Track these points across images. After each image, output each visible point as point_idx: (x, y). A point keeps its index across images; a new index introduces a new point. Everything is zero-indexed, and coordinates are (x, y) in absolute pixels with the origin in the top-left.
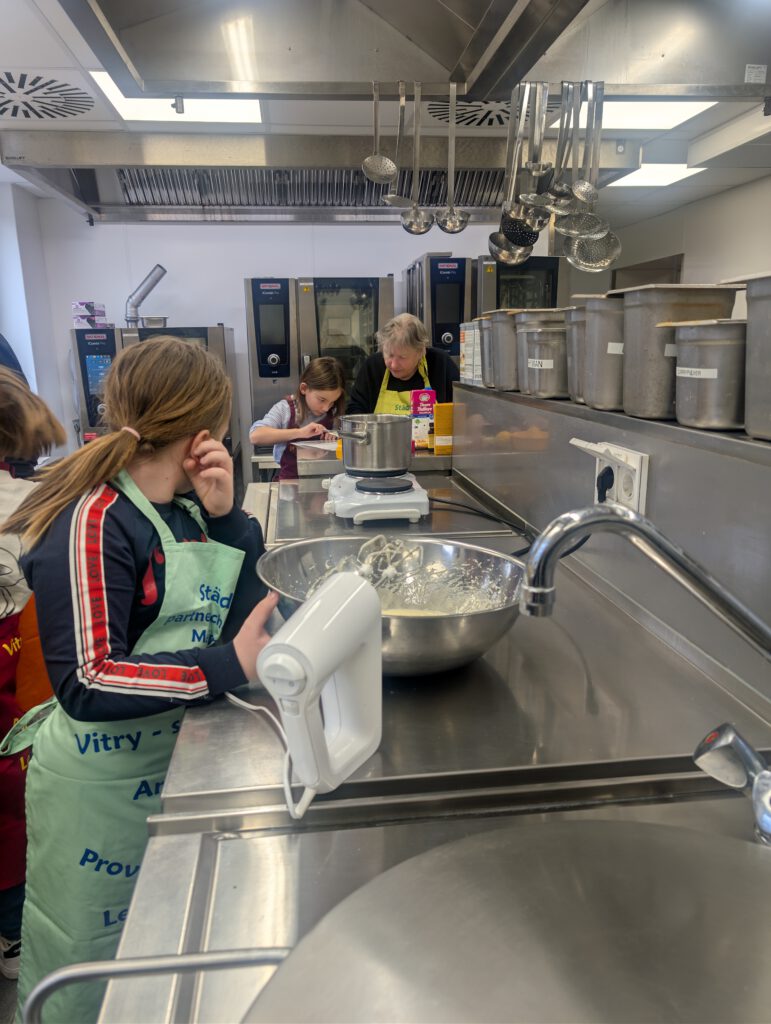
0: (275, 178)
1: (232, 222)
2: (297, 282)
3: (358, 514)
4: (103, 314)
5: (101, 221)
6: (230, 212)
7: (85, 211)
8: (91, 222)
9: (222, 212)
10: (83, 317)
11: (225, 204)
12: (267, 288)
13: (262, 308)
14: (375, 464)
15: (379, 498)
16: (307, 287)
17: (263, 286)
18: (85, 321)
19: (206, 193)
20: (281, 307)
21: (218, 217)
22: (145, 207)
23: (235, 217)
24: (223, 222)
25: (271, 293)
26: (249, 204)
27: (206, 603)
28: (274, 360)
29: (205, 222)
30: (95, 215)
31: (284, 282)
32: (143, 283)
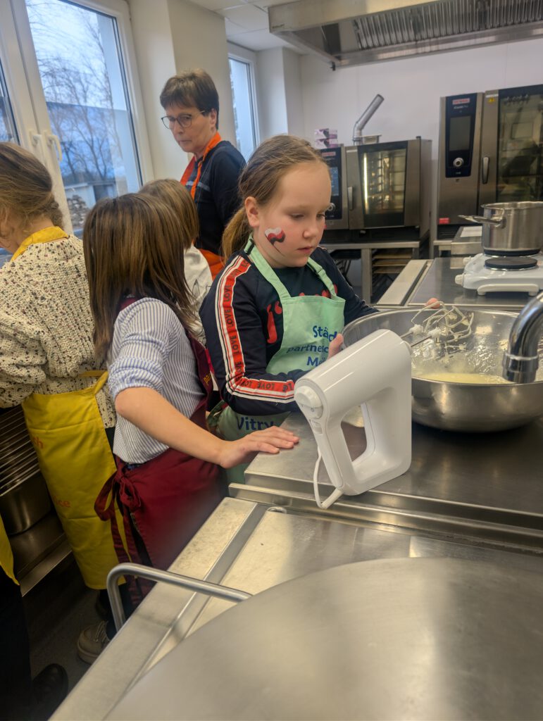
0: (476, 7)
1: (438, 51)
2: (484, 95)
3: (482, 287)
4: (335, 137)
5: (341, 66)
6: (437, 43)
7: (329, 60)
8: (334, 68)
9: (431, 44)
10: (321, 140)
11: (434, 37)
12: (459, 103)
13: (453, 120)
14: (509, 244)
15: (504, 274)
16: (492, 98)
17: (455, 102)
18: (322, 143)
19: (420, 31)
20: (468, 118)
21: (428, 49)
22: (373, 50)
23: (441, 47)
24: (431, 52)
25: (461, 107)
26: (453, 34)
27: (319, 339)
28: (458, 163)
29: (417, 55)
30: (337, 62)
31: (473, 97)
32: (366, 111)
